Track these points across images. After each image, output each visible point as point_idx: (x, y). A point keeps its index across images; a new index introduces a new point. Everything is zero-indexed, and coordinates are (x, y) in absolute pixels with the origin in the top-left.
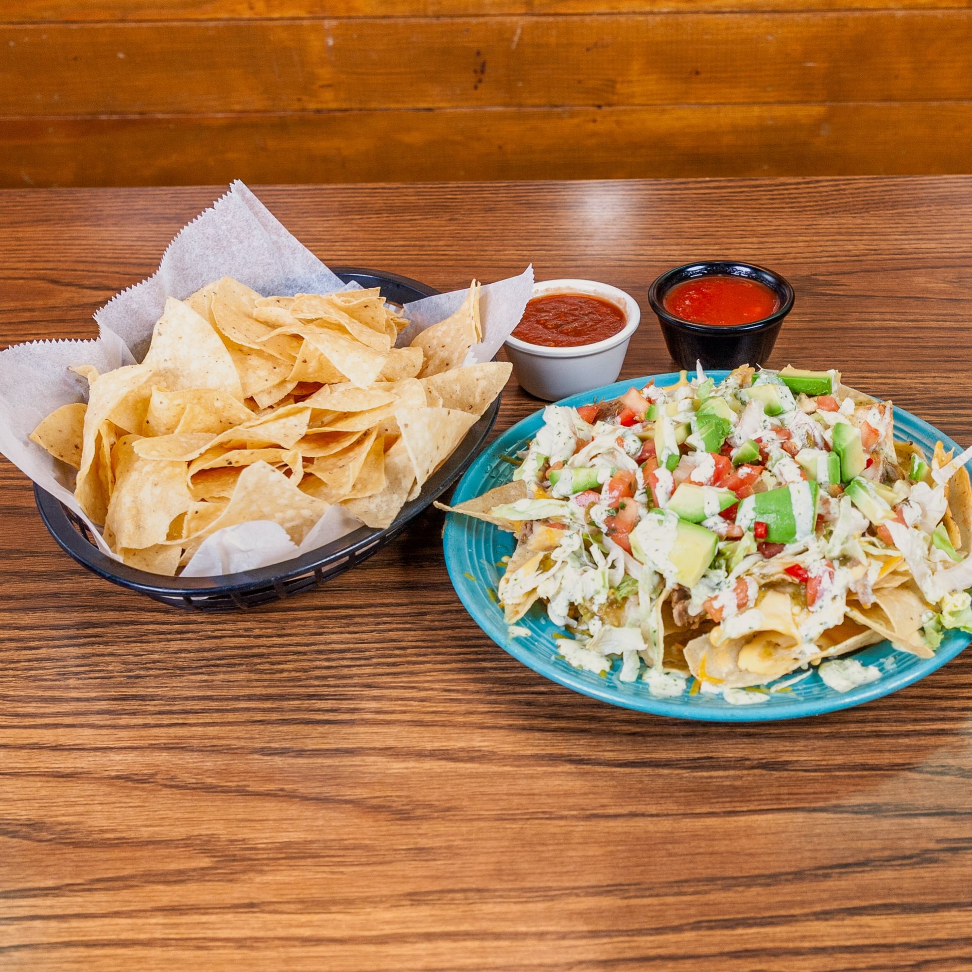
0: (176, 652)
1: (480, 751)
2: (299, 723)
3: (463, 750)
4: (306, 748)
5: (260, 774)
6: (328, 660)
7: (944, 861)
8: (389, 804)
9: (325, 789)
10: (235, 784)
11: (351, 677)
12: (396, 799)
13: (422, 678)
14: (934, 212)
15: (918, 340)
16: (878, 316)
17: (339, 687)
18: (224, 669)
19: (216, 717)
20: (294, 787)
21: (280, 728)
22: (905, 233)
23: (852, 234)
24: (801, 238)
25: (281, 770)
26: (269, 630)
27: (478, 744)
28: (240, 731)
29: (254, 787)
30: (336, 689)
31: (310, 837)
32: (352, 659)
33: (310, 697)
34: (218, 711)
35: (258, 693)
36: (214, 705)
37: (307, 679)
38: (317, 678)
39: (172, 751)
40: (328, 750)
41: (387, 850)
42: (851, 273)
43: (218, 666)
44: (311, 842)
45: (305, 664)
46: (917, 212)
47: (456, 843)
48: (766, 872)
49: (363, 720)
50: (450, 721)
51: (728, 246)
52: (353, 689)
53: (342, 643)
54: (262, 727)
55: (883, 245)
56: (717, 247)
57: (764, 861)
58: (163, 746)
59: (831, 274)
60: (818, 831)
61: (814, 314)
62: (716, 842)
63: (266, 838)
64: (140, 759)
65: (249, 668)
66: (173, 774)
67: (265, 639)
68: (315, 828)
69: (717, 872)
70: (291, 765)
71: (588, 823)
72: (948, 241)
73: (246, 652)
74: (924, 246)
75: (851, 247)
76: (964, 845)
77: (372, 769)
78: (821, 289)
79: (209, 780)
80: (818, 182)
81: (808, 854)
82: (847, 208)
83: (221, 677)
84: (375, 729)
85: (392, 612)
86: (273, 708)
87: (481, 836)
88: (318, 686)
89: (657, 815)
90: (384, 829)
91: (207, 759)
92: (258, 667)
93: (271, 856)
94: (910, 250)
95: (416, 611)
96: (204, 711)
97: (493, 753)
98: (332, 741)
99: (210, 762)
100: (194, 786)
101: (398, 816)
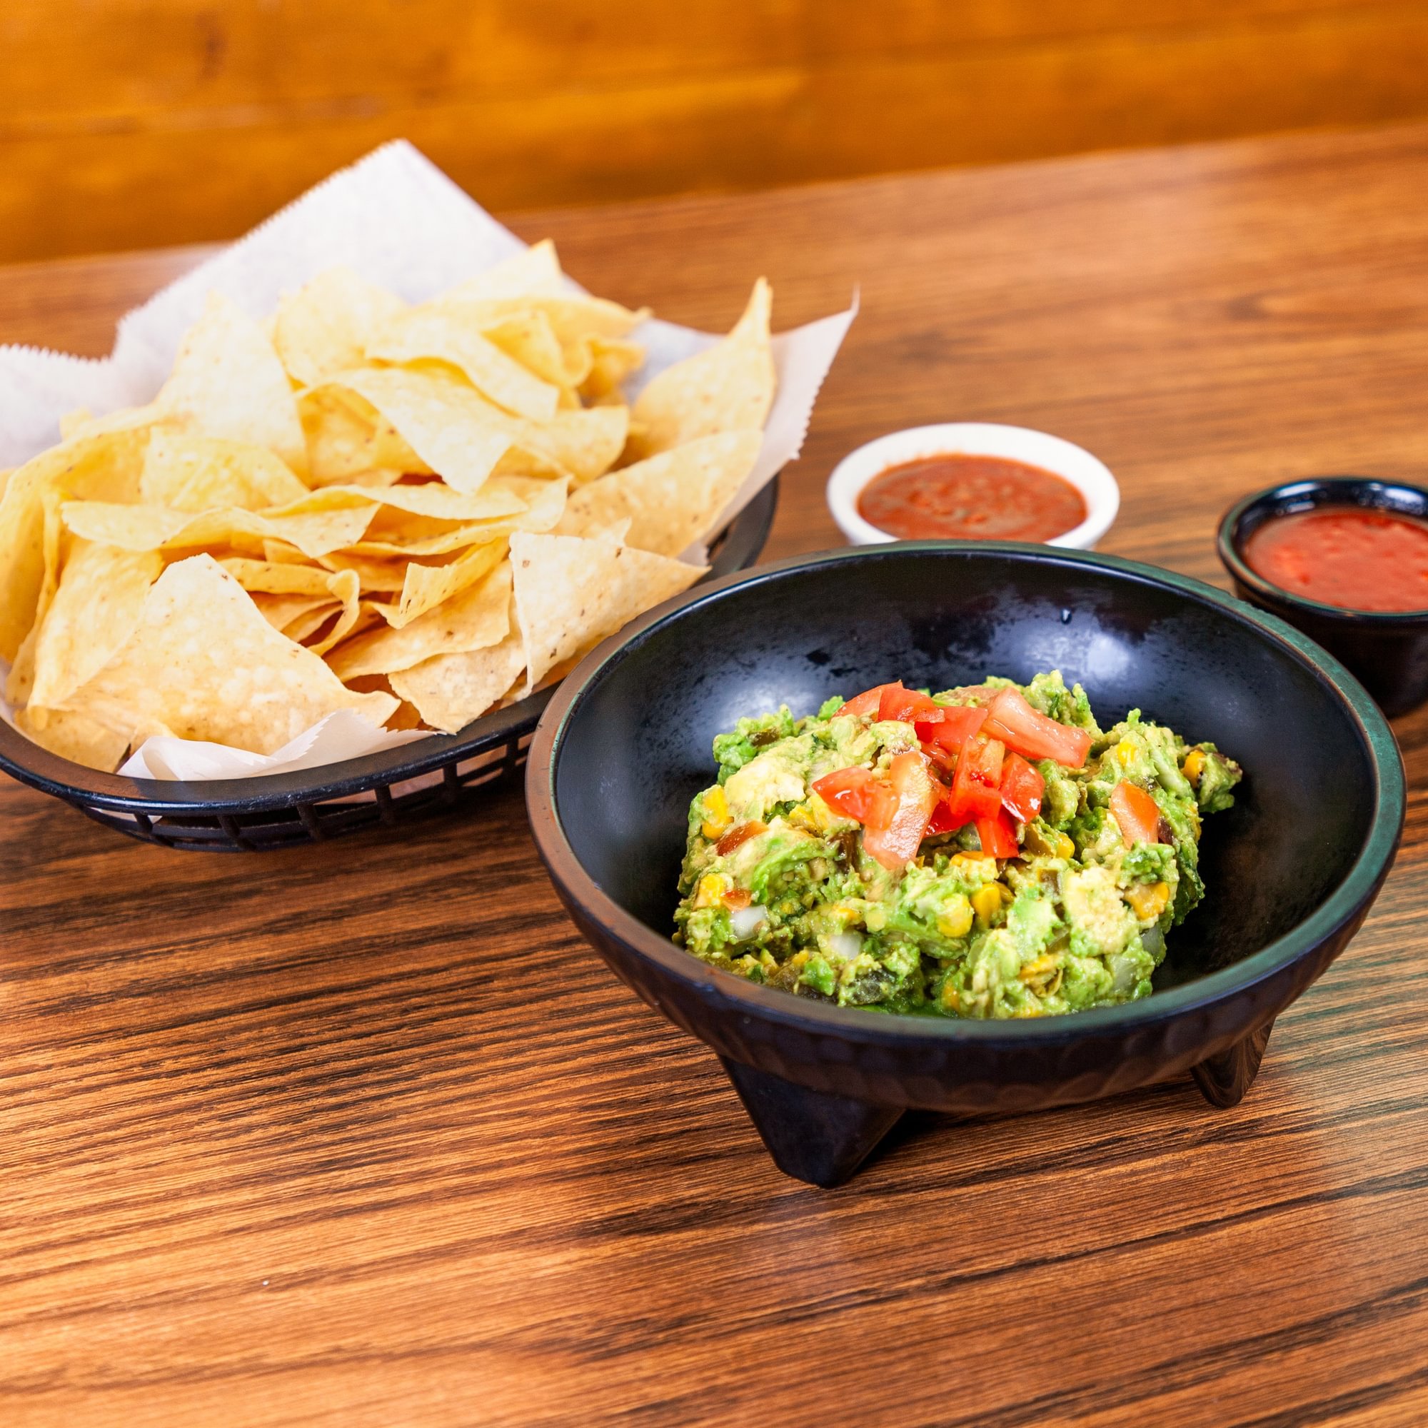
0: (16, 1131)
1: (696, 1204)
2: (320, 1219)
3: (661, 1208)
5: (280, 1329)
6: (333, 1093)
8: (561, 1335)
9: (424, 1332)
10: (235, 1357)
11: (391, 1115)
12: (572, 1323)
13: (531, 1095)
17: (374, 1138)
18: (130, 1145)
19: (147, 1238)
20: (362, 1338)
21: (288, 1235)
25: (322, 1314)
29: (276, 1356)
30: (371, 1143)
32: (379, 1083)
34: (146, 1225)
35: (216, 1177)
36: (133, 1215)
37: (305, 1135)
38: (324, 1129)
39: (82, 1318)
43: (113, 1141)
45: (291, 1107)
47: (720, 1382)
48: (1308, 1318)
52: (404, 1137)
53: (348, 1057)
57: (1293, 1300)
58: (56, 1312)
62: (1195, 1284)
64: (17, 1347)
65: (179, 1135)
66: (99, 1362)
67: (190, 1076)
68: (433, 1410)
69: (1221, 1337)
71: (953, 1296)
79: (180, 1361)
81: (1362, 1273)
83: (128, 1160)
84: (479, 1202)
85: (424, 986)
87: (762, 1358)
88: (333, 1143)
89: (1070, 1257)
90: (571, 1382)
91: (159, 1320)
92: (197, 1129)
95: (468, 976)
96: (118, 1231)
97: (725, 1204)
98: (401, 1240)
99: (166, 1326)
100: (153, 1377)
101: (588, 1354)
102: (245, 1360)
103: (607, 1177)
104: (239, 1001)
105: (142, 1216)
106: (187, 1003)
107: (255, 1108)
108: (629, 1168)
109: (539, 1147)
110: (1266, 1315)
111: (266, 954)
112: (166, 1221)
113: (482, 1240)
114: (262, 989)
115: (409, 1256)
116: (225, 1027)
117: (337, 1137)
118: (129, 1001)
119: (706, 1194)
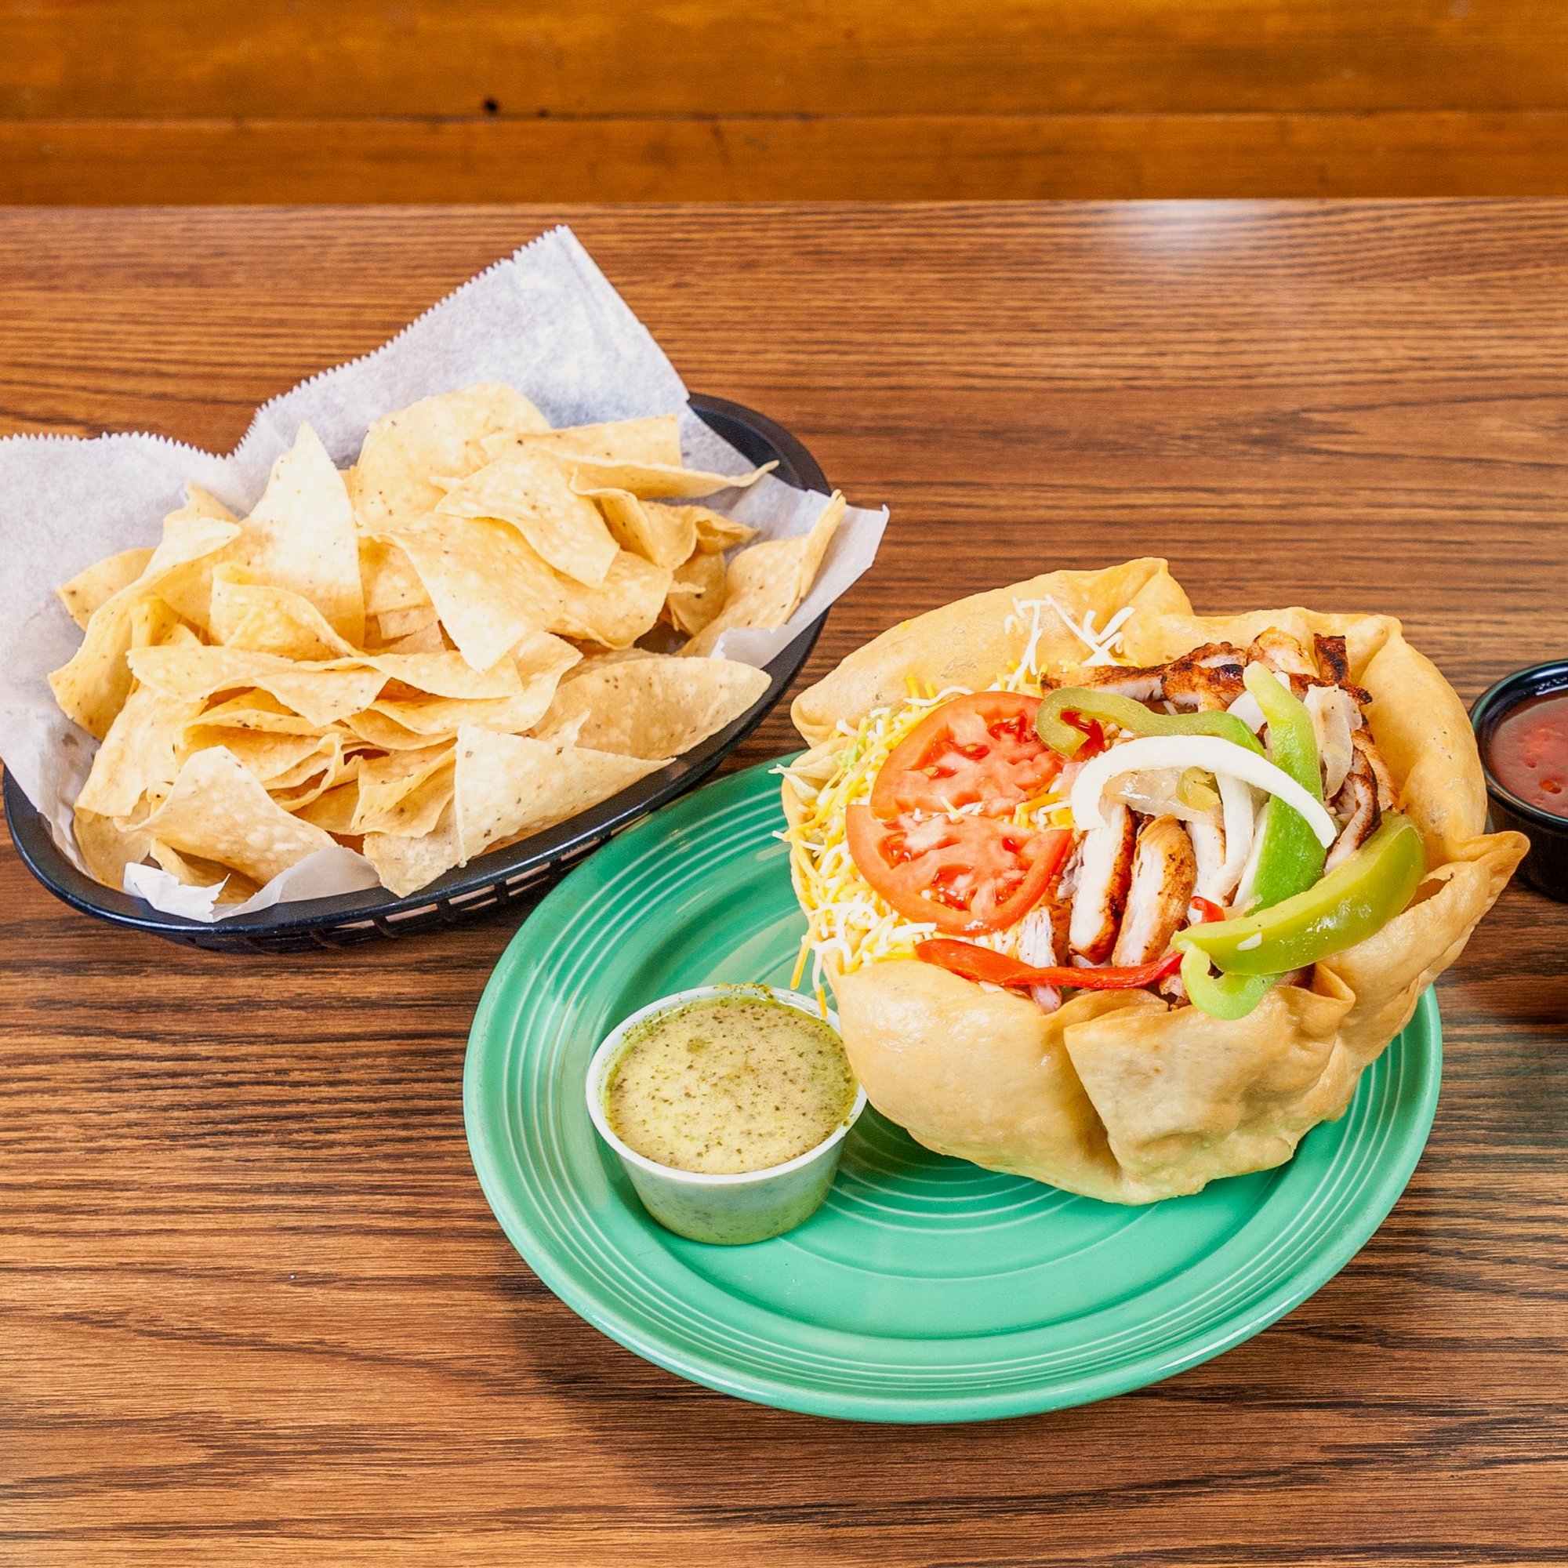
0: (165, 1109)
4: (362, 1275)
5: (288, 1316)
6: (406, 1127)
7: (1326, 1481)
8: (484, 1368)
10: (249, 1331)
11: (440, 1156)
12: (496, 1361)
14: (1546, 278)
15: (1465, 547)
16: (1402, 498)
17: (420, 1173)
18: (241, 1140)
19: (224, 1220)
20: (341, 1337)
21: (324, 1241)
23: (1388, 325)
25: (322, 1311)
26: (316, 1074)
28: (260, 1245)
29: (277, 1336)
30: (416, 1177)
31: (359, 1420)
32: (444, 1126)
34: (227, 1210)
36: (221, 1199)
37: (370, 1159)
38: (386, 1157)
39: (154, 1275)
40: (395, 1278)
41: (475, 1443)
42: (1372, 407)
43: (230, 1133)
44: (362, 1427)
45: (370, 1132)
46: (1514, 278)
48: (1051, 1491)
51: (1163, 348)
52: (443, 1177)
53: (430, 1097)
54: (295, 1239)
56: (1142, 350)
58: (138, 1266)
59: (1337, 408)
60: (1140, 1428)
61: (1291, 491)
63: (292, 1420)
64: (103, 1288)
66: (153, 1313)
67: (307, 1089)
69: (977, 1490)
72: (1559, 342)
73: (277, 1110)
74: (1512, 352)
75: (1380, 353)
76: (1363, 1456)
78: (1313, 441)
79: (209, 1325)
80: (1346, 210)
81: (1119, 1464)
82: (1391, 269)
83: (235, 1152)
86: (313, 1207)
88: (388, 1171)
90: (474, 1408)
91: (207, 1290)
92: (295, 1136)
93: (299, 1448)
94: (1486, 361)
96: (205, 1210)
98: (403, 1264)
99: (211, 1296)
100: (185, 1333)
102: (253, 1335)
105: (227, 1201)
106: (330, 1023)
107: (344, 1128)
110: (1019, 1481)
111: (407, 990)
112: (242, 1210)
113: (462, 1278)
115: (401, 1279)
116: (350, 1051)
118: (288, 1012)
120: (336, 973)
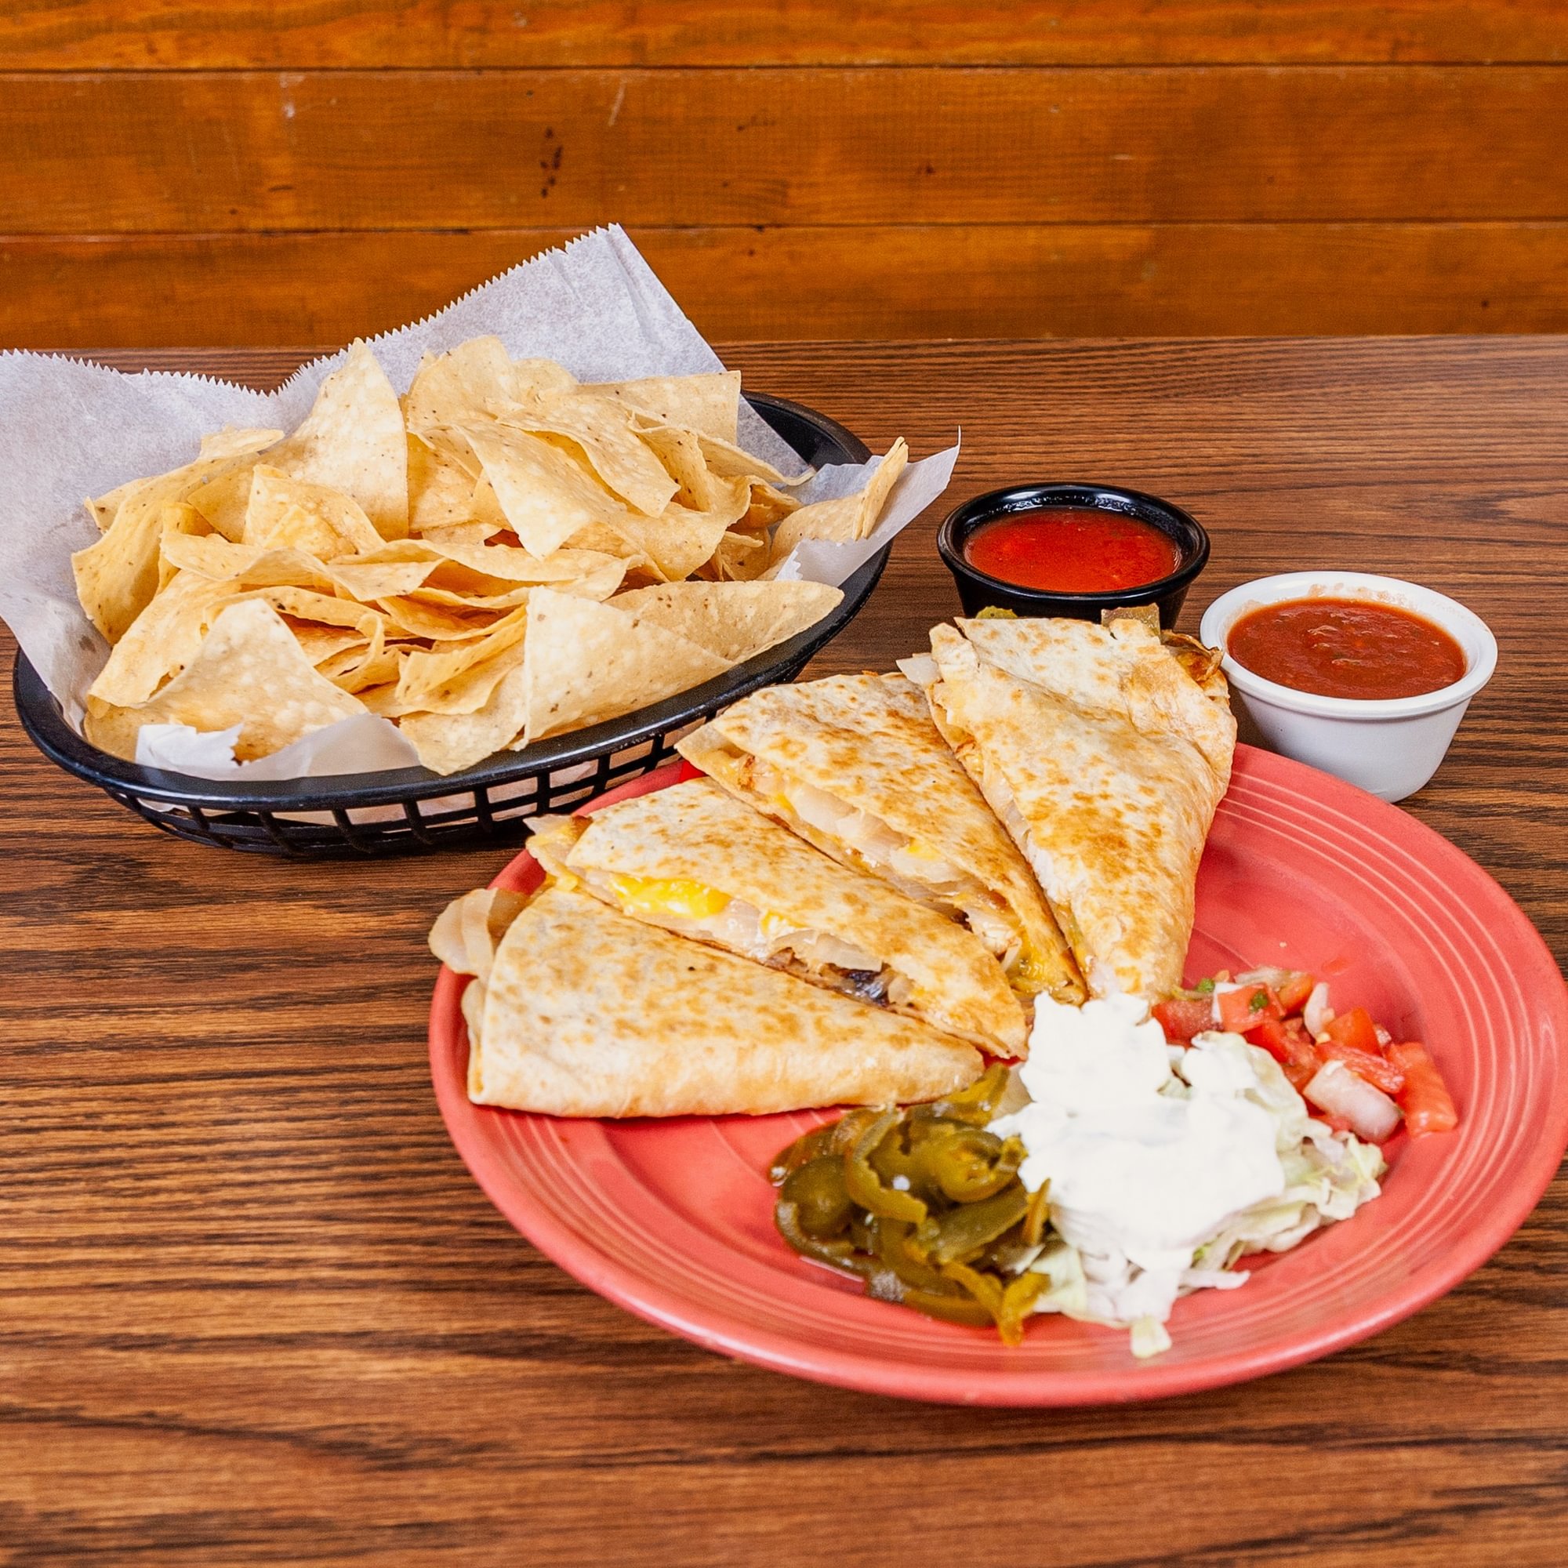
1: (542, 1336)
2: (186, 1288)
3: (508, 1334)
4: (200, 1335)
5: (109, 1386)
6: (247, 1170)
7: (1450, 1532)
8: (362, 1439)
9: (236, 1413)
10: (56, 1405)
11: (290, 1201)
12: (377, 1430)
13: (429, 1202)
14: (1355, 395)
16: (1266, 565)
17: (267, 1219)
18: (43, 1189)
19: (24, 1279)
20: (175, 1408)
21: (150, 1299)
22: (1306, 428)
23: (1212, 430)
24: (1121, 436)
25: (150, 1378)
26: (134, 1117)
27: (538, 1324)
28: (70, 1305)
31: (205, 1504)
32: (293, 1168)
33: (210, 1239)
34: (28, 1266)
35: (108, 1232)
37: (205, 1205)
38: (225, 1203)
40: (243, 1338)
41: (358, 1528)
42: (1214, 493)
43: (31, 1183)
44: (207, 1514)
45: (203, 1177)
46: (1325, 394)
47: (494, 1513)
49: (312, 1280)
50: (483, 1281)
51: (992, 449)
54: (114, 1297)
55: (1269, 448)
57: (1101, 1538)
60: (1203, 1478)
62: (1008, 1503)
63: (117, 1509)
65: (92, 1186)
67: (124, 1132)
68: (214, 1488)
70: (170, 1369)
71: (757, 1470)
72: (1383, 442)
73: (88, 1156)
74: (1341, 449)
75: (1211, 451)
76: (1489, 1500)
77: (330, 1373)
80: (1147, 345)
81: (1186, 1523)
82: (1201, 389)
83: (36, 1203)
84: (336, 1298)
85: (372, 1081)
86: (136, 1260)
87: (544, 1498)
89: (890, 1453)
92: (111, 1184)
93: (125, 1543)
94: (1317, 457)
95: (418, 1079)
97: (568, 1340)
98: (252, 1321)
99: (8, 1364)
101: (380, 1463)
102: (63, 1409)
103: (470, 1294)
104: (197, 1069)
105: (28, 1257)
106: (150, 1063)
107: (171, 1173)
108: (493, 1289)
109: (416, 1254)
110: (1064, 1548)
111: (241, 1028)
112: (46, 1266)
113: (326, 1335)
114: (223, 1060)
116: (175, 1091)
117: (232, 1213)
118: (98, 1053)
119: (555, 1327)
120: (155, 1013)
